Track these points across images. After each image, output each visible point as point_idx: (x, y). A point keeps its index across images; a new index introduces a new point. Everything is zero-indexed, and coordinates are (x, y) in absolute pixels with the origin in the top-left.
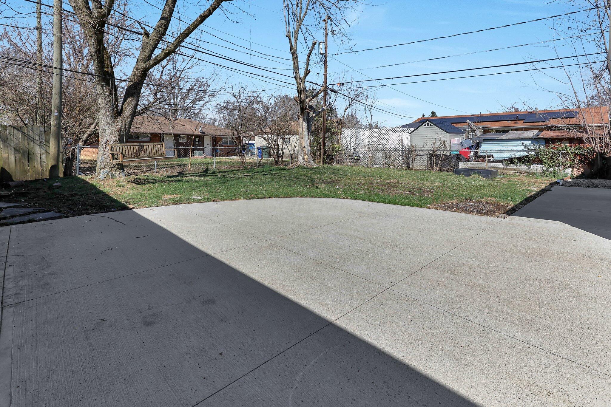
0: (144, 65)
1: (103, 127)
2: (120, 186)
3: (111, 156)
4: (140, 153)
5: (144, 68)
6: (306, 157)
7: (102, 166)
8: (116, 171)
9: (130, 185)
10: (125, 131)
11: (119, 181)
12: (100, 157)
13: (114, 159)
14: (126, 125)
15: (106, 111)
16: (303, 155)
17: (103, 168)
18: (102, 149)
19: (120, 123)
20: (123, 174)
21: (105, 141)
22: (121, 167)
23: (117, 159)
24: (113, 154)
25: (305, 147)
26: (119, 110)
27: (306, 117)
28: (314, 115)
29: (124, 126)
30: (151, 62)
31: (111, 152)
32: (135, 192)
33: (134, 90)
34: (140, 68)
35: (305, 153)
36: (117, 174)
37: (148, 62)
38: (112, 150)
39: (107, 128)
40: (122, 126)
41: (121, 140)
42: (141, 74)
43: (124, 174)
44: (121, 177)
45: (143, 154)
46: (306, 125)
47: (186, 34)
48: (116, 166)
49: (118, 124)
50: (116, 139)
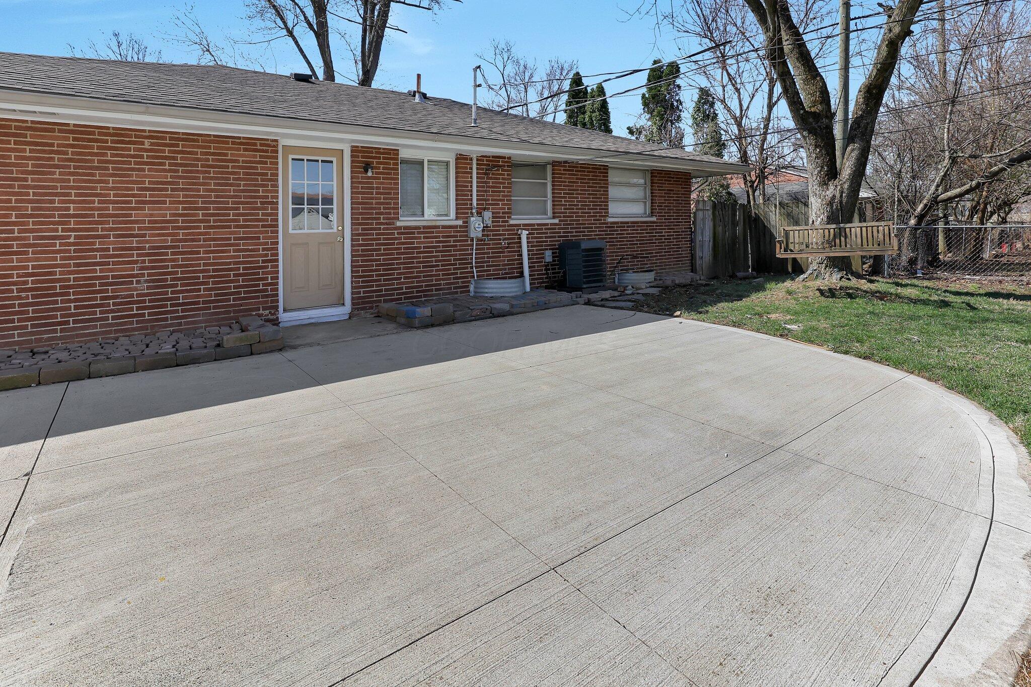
8: (825, 269)
10: (841, 202)
14: (842, 193)
19: (833, 190)
20: (836, 276)
29: (838, 195)
40: (834, 196)
41: (833, 219)
43: (839, 276)
44: (831, 280)
48: (825, 262)
49: (828, 193)
50: (824, 217)
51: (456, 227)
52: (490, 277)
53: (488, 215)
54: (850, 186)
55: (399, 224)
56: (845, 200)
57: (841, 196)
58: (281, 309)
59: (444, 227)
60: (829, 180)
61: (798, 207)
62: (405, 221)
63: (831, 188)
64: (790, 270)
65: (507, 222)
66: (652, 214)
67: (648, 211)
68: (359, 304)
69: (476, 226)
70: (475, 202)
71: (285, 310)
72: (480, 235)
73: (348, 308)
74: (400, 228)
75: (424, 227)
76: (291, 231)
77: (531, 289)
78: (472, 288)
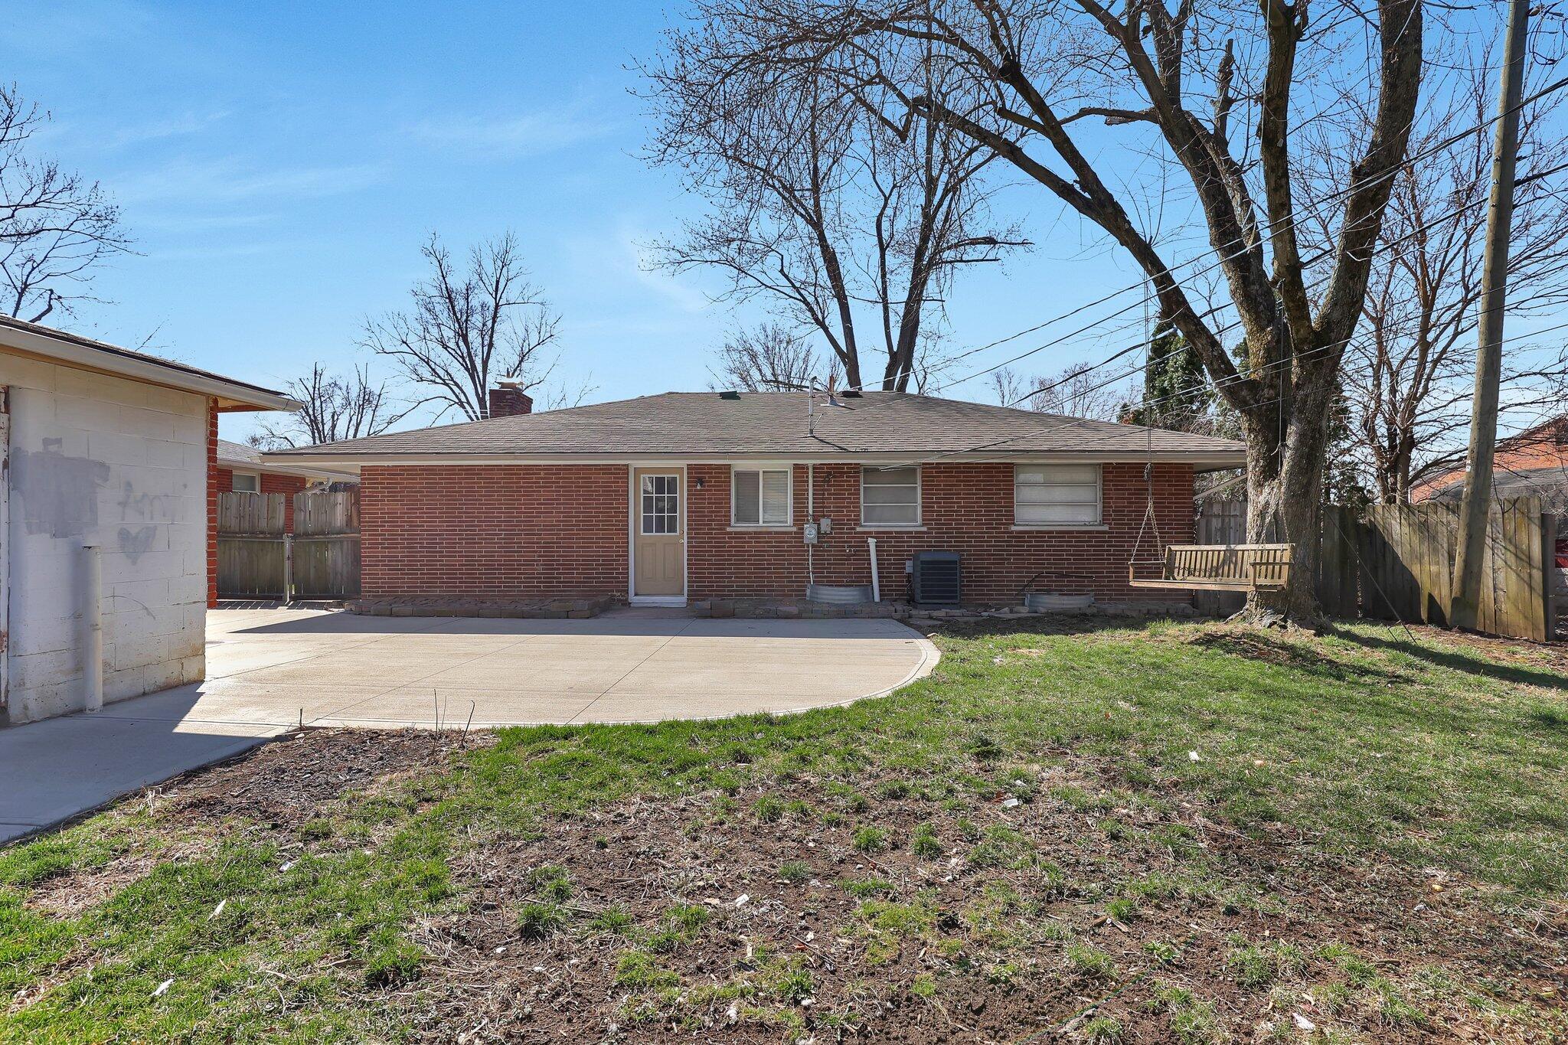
14: (1279, 499)
29: (1272, 502)
51: (791, 533)
52: (831, 584)
53: (826, 524)
55: (729, 529)
56: (1282, 509)
57: (1277, 504)
58: (632, 591)
59: (776, 533)
60: (1265, 479)
61: (1436, 513)
62: (736, 526)
64: (1424, 616)
65: (854, 529)
66: (1104, 522)
67: (1099, 518)
68: (693, 596)
69: (810, 533)
70: (811, 512)
71: (636, 595)
72: (815, 542)
73: (684, 598)
74: (731, 533)
75: (755, 533)
76: (642, 534)
77: (881, 600)
78: (808, 592)
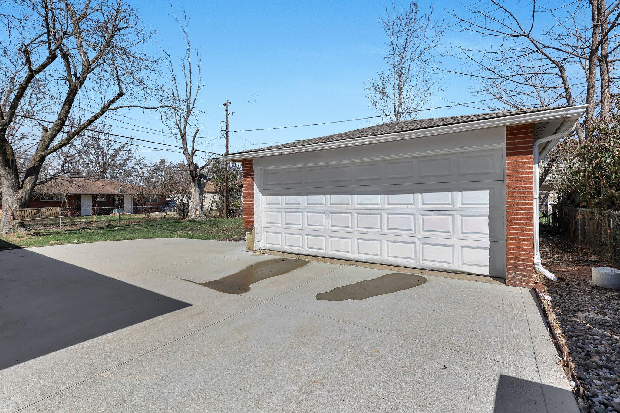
0: (43, 153)
1: (6, 197)
2: (19, 237)
3: (12, 218)
4: (38, 215)
5: (42, 155)
6: (198, 212)
7: (5, 224)
8: (17, 227)
9: (28, 237)
10: (26, 199)
11: (19, 234)
12: (3, 218)
13: (14, 219)
14: (26, 195)
15: (8, 186)
16: (195, 211)
17: (5, 226)
18: (5, 213)
19: (21, 194)
20: (23, 230)
21: (7, 207)
22: (22, 225)
23: (16, 219)
24: (14, 216)
25: (196, 205)
26: (20, 186)
27: (197, 183)
28: (205, 181)
29: (24, 196)
30: (49, 151)
31: (12, 215)
32: (30, 240)
33: (34, 170)
34: (39, 155)
35: (197, 210)
36: (18, 230)
37: (46, 151)
38: (13, 213)
39: (9, 198)
40: (22, 197)
41: (22, 206)
42: (40, 159)
43: (25, 230)
44: (22, 231)
45: (41, 215)
46: (197, 188)
47: (76, 132)
48: (17, 224)
49: (19, 195)
50: (17, 205)
54: (30, 193)
56: (27, 198)
57: (26, 197)
60: (19, 190)
63: (21, 193)
